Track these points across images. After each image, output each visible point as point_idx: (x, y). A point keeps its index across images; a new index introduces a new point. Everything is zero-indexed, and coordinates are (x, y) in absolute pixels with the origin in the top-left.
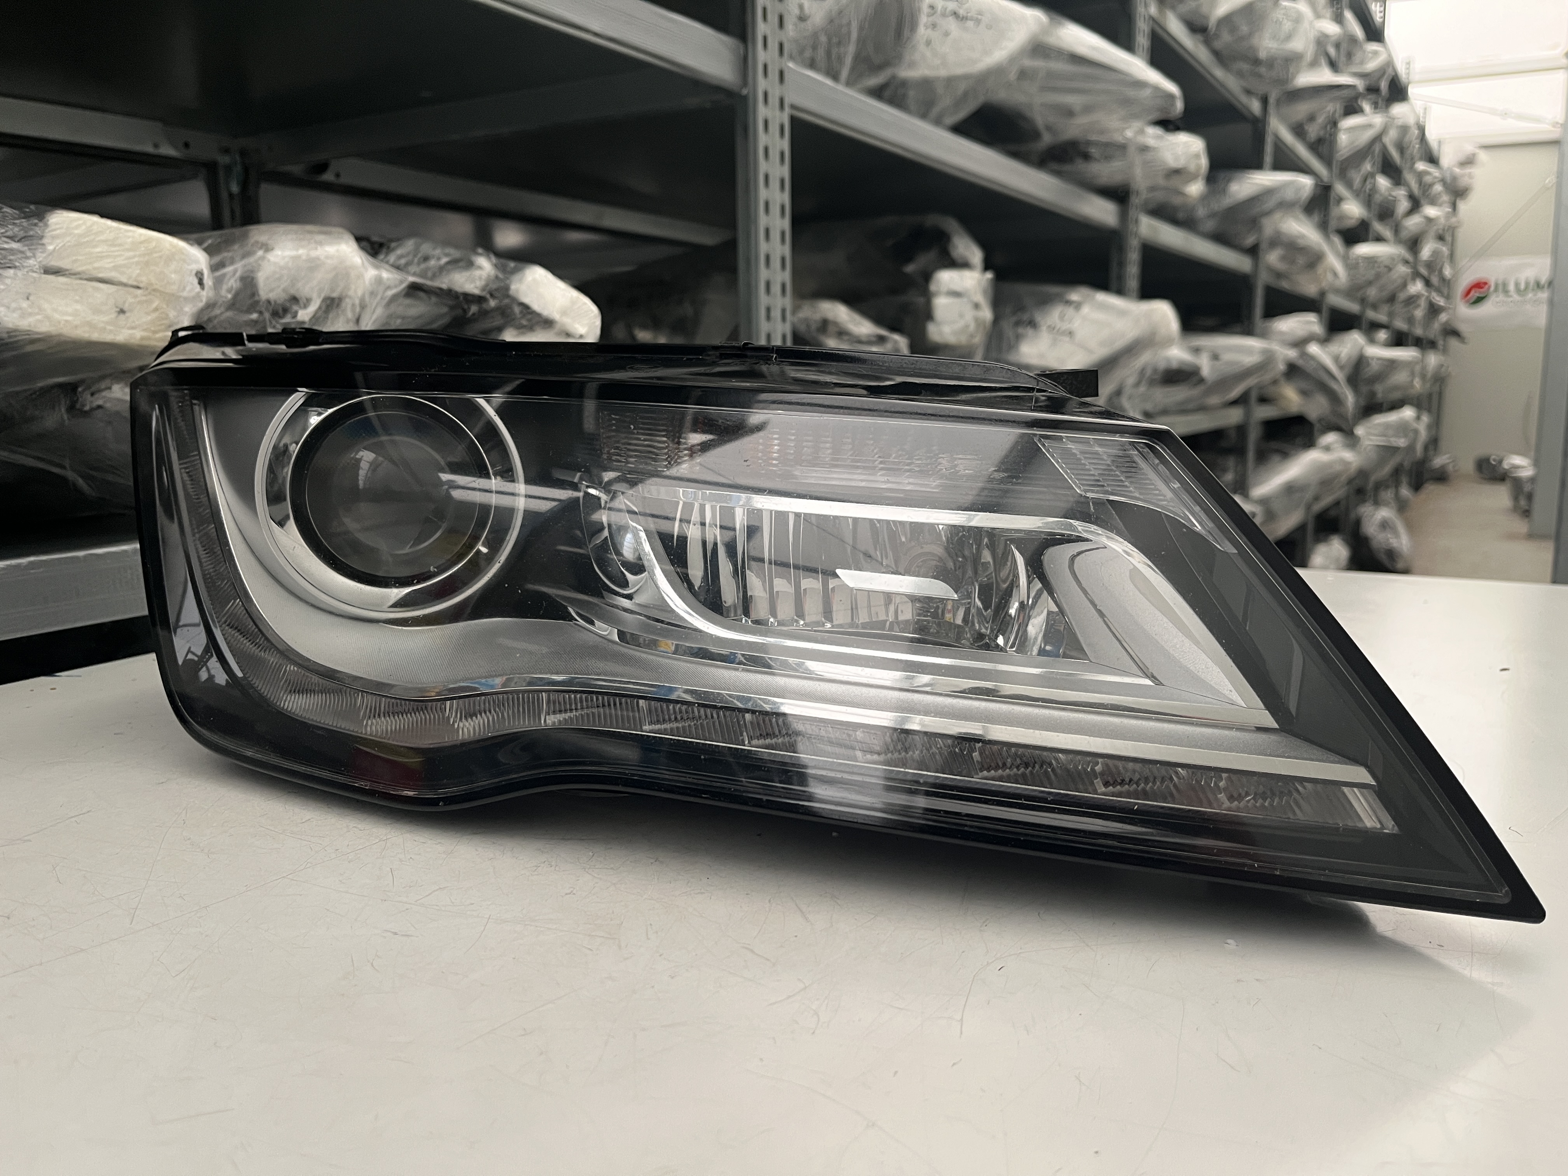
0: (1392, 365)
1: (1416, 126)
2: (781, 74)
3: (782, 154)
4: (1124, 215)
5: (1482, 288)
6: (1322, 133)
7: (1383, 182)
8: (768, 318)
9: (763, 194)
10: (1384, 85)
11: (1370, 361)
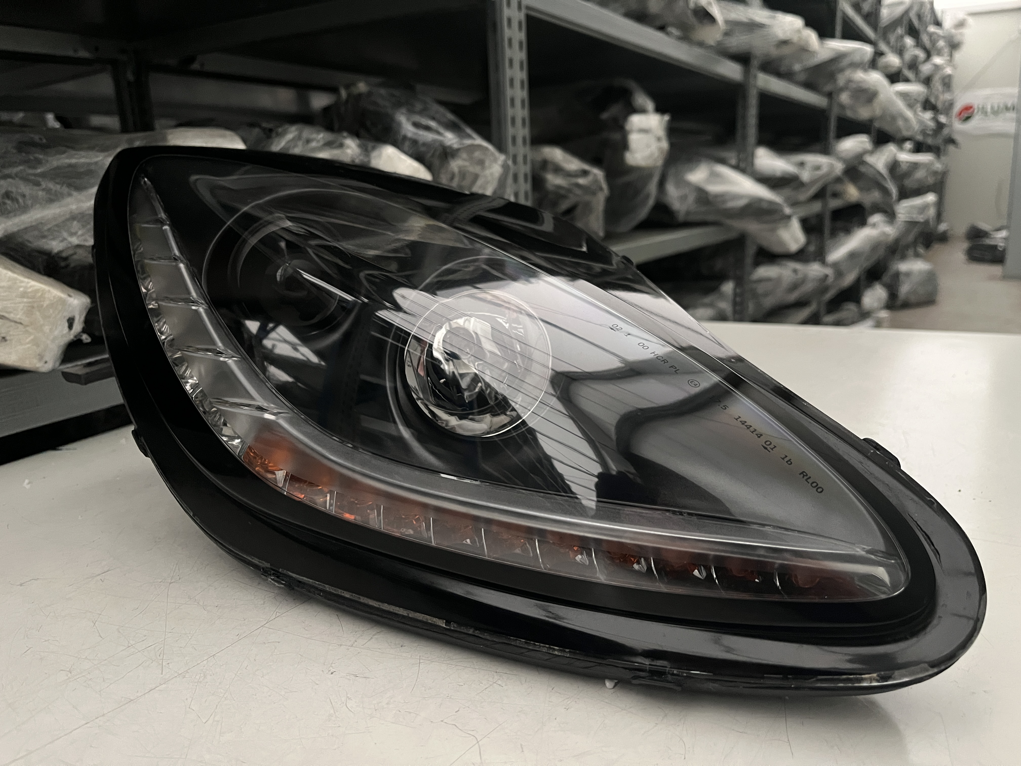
0: (915, 166)
1: (928, 2)
3: (521, 43)
4: (746, 73)
5: (969, 110)
6: (871, 9)
7: (909, 41)
9: (508, 73)
11: (901, 164)
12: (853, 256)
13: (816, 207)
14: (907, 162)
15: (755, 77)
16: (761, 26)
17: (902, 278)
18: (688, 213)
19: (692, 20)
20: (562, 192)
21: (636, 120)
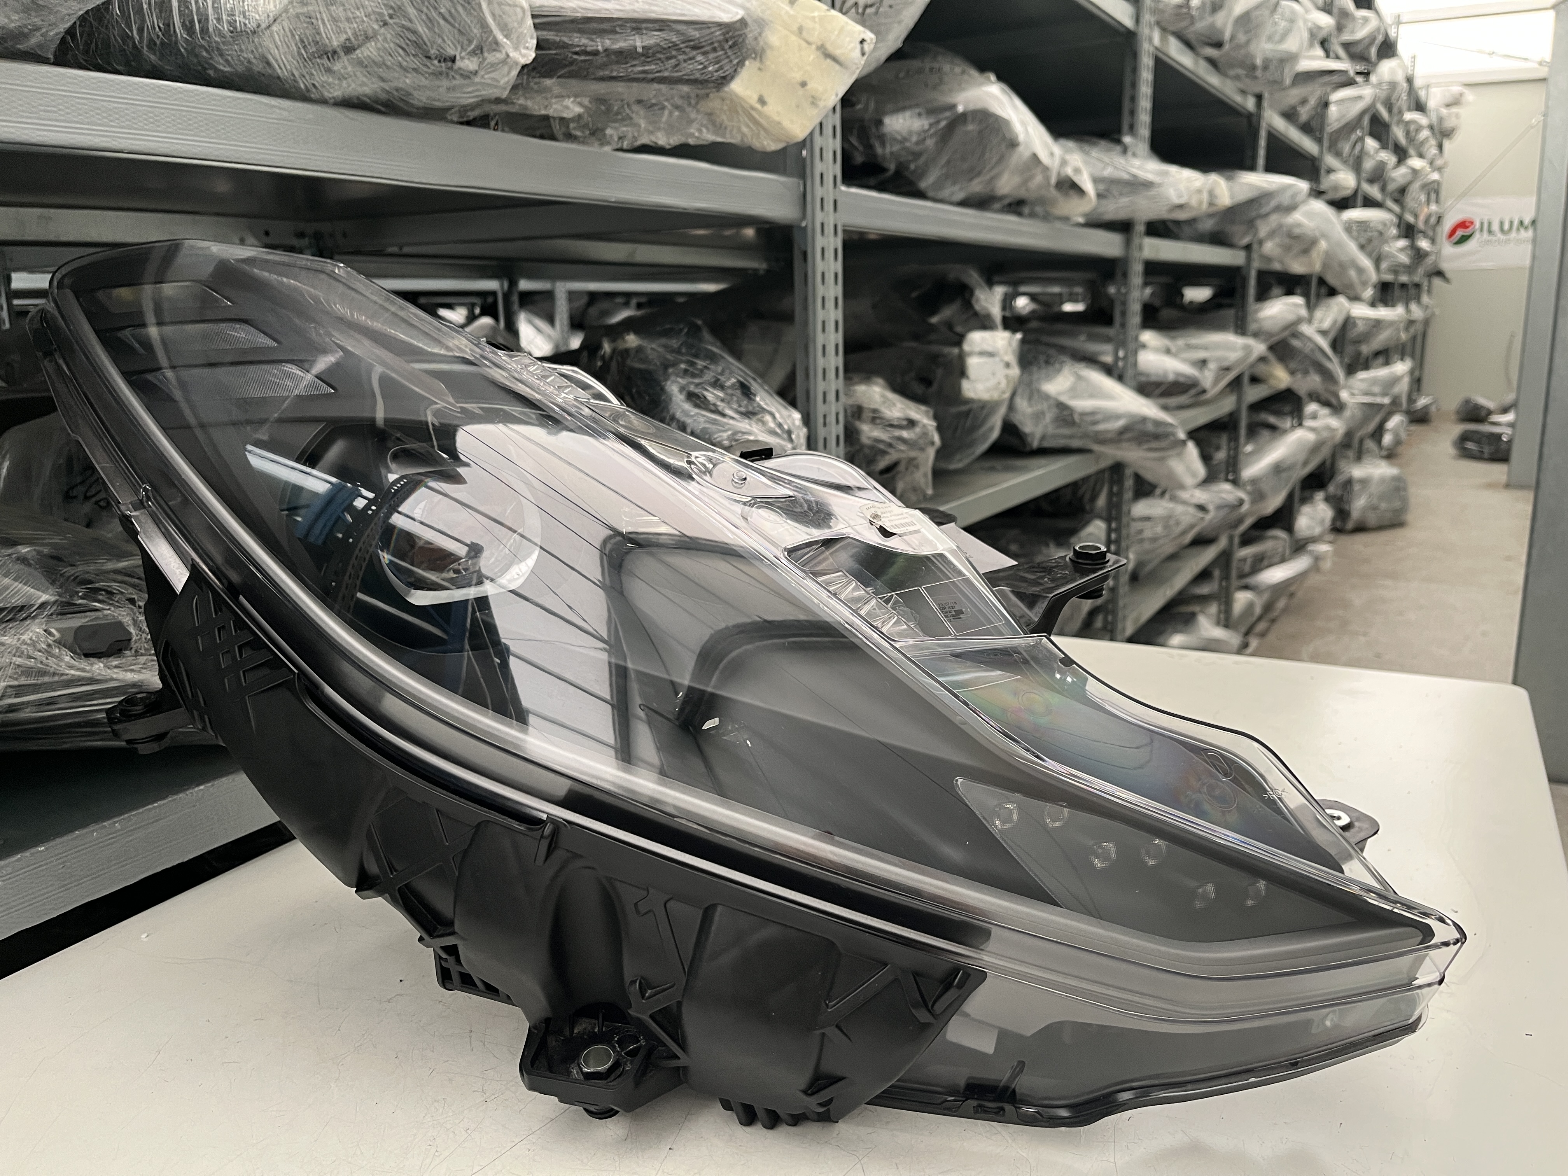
0: (1377, 324)
1: (1404, 81)
2: (835, 202)
3: (836, 275)
4: (1128, 243)
5: (1467, 227)
6: (1314, 113)
7: (1371, 143)
8: (825, 424)
9: (820, 315)
10: (1373, 51)
11: (1357, 321)
12: (1278, 469)
13: (1227, 405)
14: (1366, 319)
15: (1141, 248)
16: (1148, 185)
17: (1357, 487)
18: (1043, 438)
19: (1054, 192)
20: (882, 446)
21: (977, 339)
